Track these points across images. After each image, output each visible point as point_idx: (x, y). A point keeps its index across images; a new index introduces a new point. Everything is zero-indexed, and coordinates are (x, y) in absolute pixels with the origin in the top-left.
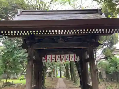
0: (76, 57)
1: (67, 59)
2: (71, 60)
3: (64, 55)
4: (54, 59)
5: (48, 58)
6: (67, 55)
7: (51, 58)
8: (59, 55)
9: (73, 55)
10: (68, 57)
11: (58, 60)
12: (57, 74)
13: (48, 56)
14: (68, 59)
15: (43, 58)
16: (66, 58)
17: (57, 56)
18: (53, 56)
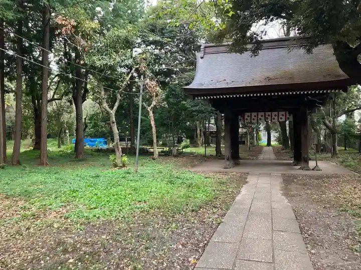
0: (288, 116)
1: (274, 119)
2: (280, 120)
3: (270, 113)
4: (256, 118)
5: (246, 117)
6: (274, 113)
7: (251, 117)
8: (263, 113)
9: (283, 113)
10: (275, 115)
11: (260, 119)
12: (259, 139)
13: (247, 114)
14: (276, 118)
15: (240, 117)
16: (273, 117)
17: (259, 115)
18: (254, 114)
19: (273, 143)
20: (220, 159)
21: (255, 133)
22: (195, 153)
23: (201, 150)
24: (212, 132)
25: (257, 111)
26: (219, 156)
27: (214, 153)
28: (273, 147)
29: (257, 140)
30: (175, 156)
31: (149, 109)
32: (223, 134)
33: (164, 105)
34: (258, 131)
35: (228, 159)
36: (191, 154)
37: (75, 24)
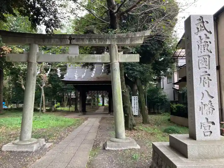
2: (104, 94)
3: (99, 91)
6: (101, 91)
7: (91, 93)
9: (105, 91)
13: (89, 92)
16: (101, 93)
18: (93, 92)
19: (105, 104)
20: (76, 112)
21: (96, 99)
22: (63, 110)
23: (66, 109)
24: (72, 98)
25: (94, 90)
26: (76, 111)
27: (74, 110)
28: (105, 106)
29: (97, 102)
30: (53, 112)
31: (42, 88)
32: (79, 100)
33: (50, 86)
34: (98, 98)
35: (80, 112)
36: (61, 111)
37: (11, 50)
